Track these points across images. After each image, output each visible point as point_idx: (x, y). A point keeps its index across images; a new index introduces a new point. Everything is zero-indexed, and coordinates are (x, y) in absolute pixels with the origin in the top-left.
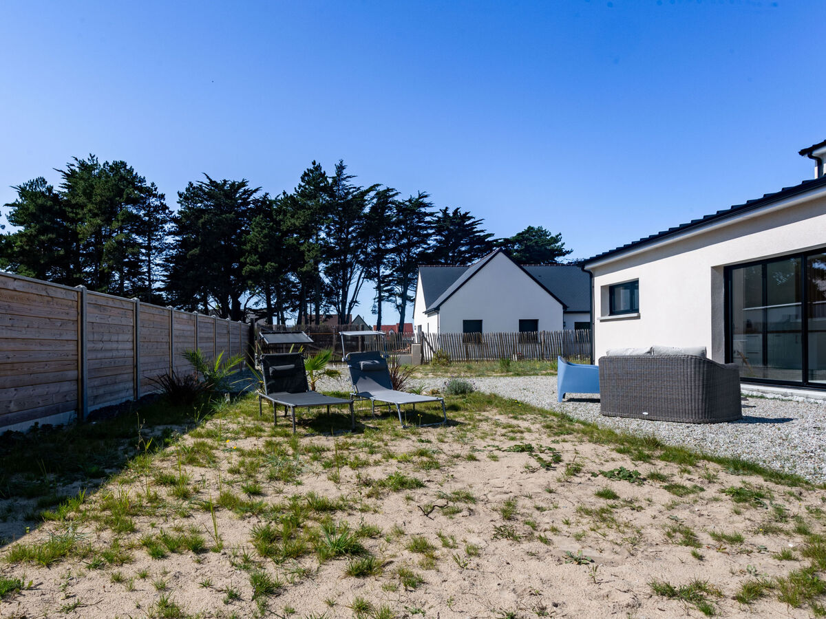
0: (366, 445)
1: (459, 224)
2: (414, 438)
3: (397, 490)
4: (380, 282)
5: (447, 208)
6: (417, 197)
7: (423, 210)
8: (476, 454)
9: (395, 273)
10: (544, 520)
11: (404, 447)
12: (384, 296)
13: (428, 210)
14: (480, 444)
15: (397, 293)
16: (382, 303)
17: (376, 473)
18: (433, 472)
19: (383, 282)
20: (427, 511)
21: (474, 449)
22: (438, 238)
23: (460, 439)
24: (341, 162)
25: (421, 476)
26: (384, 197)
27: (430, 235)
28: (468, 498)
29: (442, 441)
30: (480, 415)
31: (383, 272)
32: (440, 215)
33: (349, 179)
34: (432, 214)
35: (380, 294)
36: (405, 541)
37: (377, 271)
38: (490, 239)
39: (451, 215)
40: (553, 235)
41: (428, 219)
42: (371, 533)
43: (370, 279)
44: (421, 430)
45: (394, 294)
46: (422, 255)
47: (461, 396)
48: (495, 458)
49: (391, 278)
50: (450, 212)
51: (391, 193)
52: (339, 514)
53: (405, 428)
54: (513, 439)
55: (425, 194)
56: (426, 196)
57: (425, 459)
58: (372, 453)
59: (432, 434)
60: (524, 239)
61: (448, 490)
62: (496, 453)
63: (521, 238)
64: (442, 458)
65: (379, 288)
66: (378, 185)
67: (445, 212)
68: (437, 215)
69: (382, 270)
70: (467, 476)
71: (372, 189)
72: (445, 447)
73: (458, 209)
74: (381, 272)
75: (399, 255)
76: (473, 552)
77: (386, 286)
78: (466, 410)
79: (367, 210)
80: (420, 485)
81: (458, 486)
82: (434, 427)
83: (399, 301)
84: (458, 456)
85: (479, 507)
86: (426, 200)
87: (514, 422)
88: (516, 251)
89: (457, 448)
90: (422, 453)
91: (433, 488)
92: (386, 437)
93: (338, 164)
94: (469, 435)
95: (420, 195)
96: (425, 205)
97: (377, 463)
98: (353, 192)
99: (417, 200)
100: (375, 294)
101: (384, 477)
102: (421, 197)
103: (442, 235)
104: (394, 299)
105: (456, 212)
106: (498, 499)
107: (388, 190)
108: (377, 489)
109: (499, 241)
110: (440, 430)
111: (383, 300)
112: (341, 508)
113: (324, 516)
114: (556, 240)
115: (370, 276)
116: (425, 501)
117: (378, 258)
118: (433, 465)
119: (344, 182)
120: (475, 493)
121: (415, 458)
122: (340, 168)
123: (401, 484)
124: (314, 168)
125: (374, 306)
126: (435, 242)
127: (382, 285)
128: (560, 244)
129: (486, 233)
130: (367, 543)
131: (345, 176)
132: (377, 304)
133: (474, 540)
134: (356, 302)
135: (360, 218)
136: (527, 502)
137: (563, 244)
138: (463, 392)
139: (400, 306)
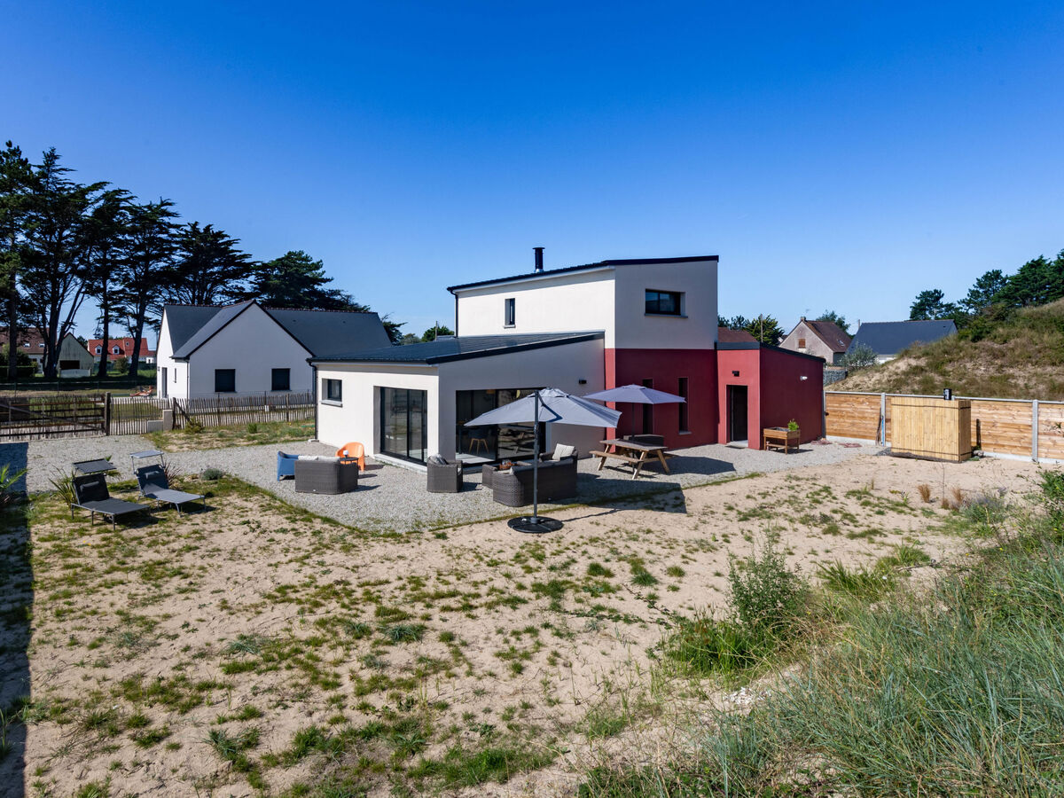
0: (163, 532)
1: (211, 242)
2: (189, 523)
3: (188, 552)
4: (106, 298)
5: (196, 223)
6: (159, 203)
7: (166, 219)
8: (222, 529)
9: (127, 289)
10: (245, 553)
11: (185, 529)
12: (112, 316)
13: (173, 221)
14: (225, 522)
15: (130, 313)
16: (110, 324)
17: (176, 546)
18: (203, 541)
19: (111, 299)
20: (202, 557)
21: (221, 526)
22: (185, 253)
23: (214, 521)
24: (53, 150)
25: (197, 544)
26: (113, 200)
27: (176, 249)
28: (219, 550)
29: (204, 523)
30: (227, 500)
31: (111, 288)
32: (189, 229)
33: (64, 172)
34: (177, 227)
35: (106, 313)
36: (196, 568)
37: (102, 286)
38: (247, 261)
39: (202, 231)
40: (315, 261)
41: (173, 231)
42: (183, 568)
43: (92, 295)
44: (191, 517)
45: (125, 314)
46: (166, 272)
47: (214, 481)
48: (231, 530)
49: (122, 295)
50: (201, 228)
51: (123, 197)
52: (167, 564)
53: (181, 516)
54: (242, 516)
55: (169, 201)
56: (170, 204)
57: (198, 535)
58: (169, 536)
59: (198, 518)
60: (283, 265)
61: (210, 548)
62: (232, 527)
63: (281, 263)
64: (206, 534)
65: (104, 306)
66: (105, 183)
67: (194, 226)
68: (184, 228)
69: (110, 285)
70: (218, 540)
71: (97, 186)
72: (206, 526)
73: (210, 226)
74: (108, 287)
75: (133, 267)
76: (220, 566)
77: (115, 303)
78: (218, 496)
79: (89, 212)
80: (197, 548)
81: (214, 546)
82: (199, 513)
83: (133, 322)
84: (213, 532)
85: (223, 552)
86: (170, 209)
87: (245, 504)
88: (276, 276)
89: (214, 527)
90: (195, 532)
91: (203, 548)
92: (172, 524)
93: (48, 151)
94: (219, 516)
95: (162, 202)
96: (169, 214)
97: (174, 541)
98: (70, 188)
99: (159, 207)
100: (100, 312)
101: (180, 547)
102: (163, 204)
103: (190, 251)
104: (125, 320)
105: (207, 229)
106: (229, 549)
107: (119, 192)
108: (180, 553)
109: (258, 264)
110: (202, 515)
111: (111, 321)
112: (167, 562)
113: (162, 566)
114: (317, 266)
115: (92, 291)
116: (201, 554)
117: (104, 271)
118: (202, 538)
119: (56, 175)
120: (221, 548)
121: (192, 535)
122: (51, 157)
123: (189, 549)
124: (9, 150)
125: (99, 330)
126: (181, 258)
127: (109, 302)
128: (320, 271)
129: (242, 253)
130: (183, 571)
131: (58, 168)
132: (102, 326)
133: (219, 563)
134: (72, 323)
135: (78, 220)
136: (241, 548)
137: (324, 272)
138: (216, 478)
139: (134, 328)
